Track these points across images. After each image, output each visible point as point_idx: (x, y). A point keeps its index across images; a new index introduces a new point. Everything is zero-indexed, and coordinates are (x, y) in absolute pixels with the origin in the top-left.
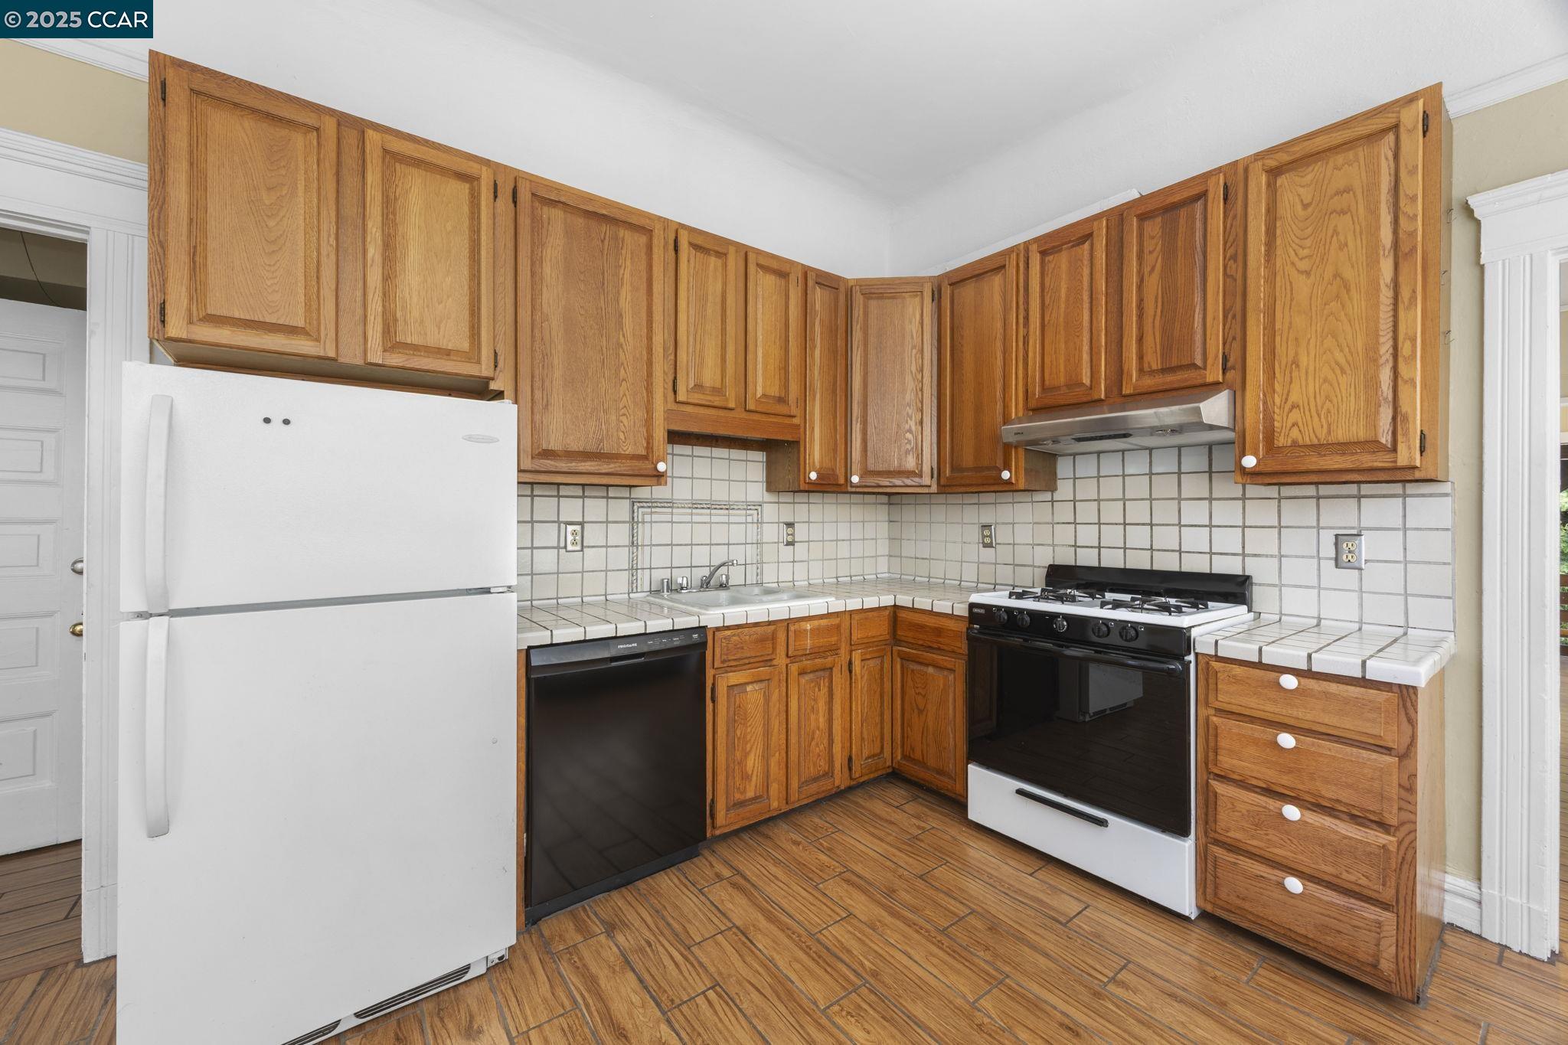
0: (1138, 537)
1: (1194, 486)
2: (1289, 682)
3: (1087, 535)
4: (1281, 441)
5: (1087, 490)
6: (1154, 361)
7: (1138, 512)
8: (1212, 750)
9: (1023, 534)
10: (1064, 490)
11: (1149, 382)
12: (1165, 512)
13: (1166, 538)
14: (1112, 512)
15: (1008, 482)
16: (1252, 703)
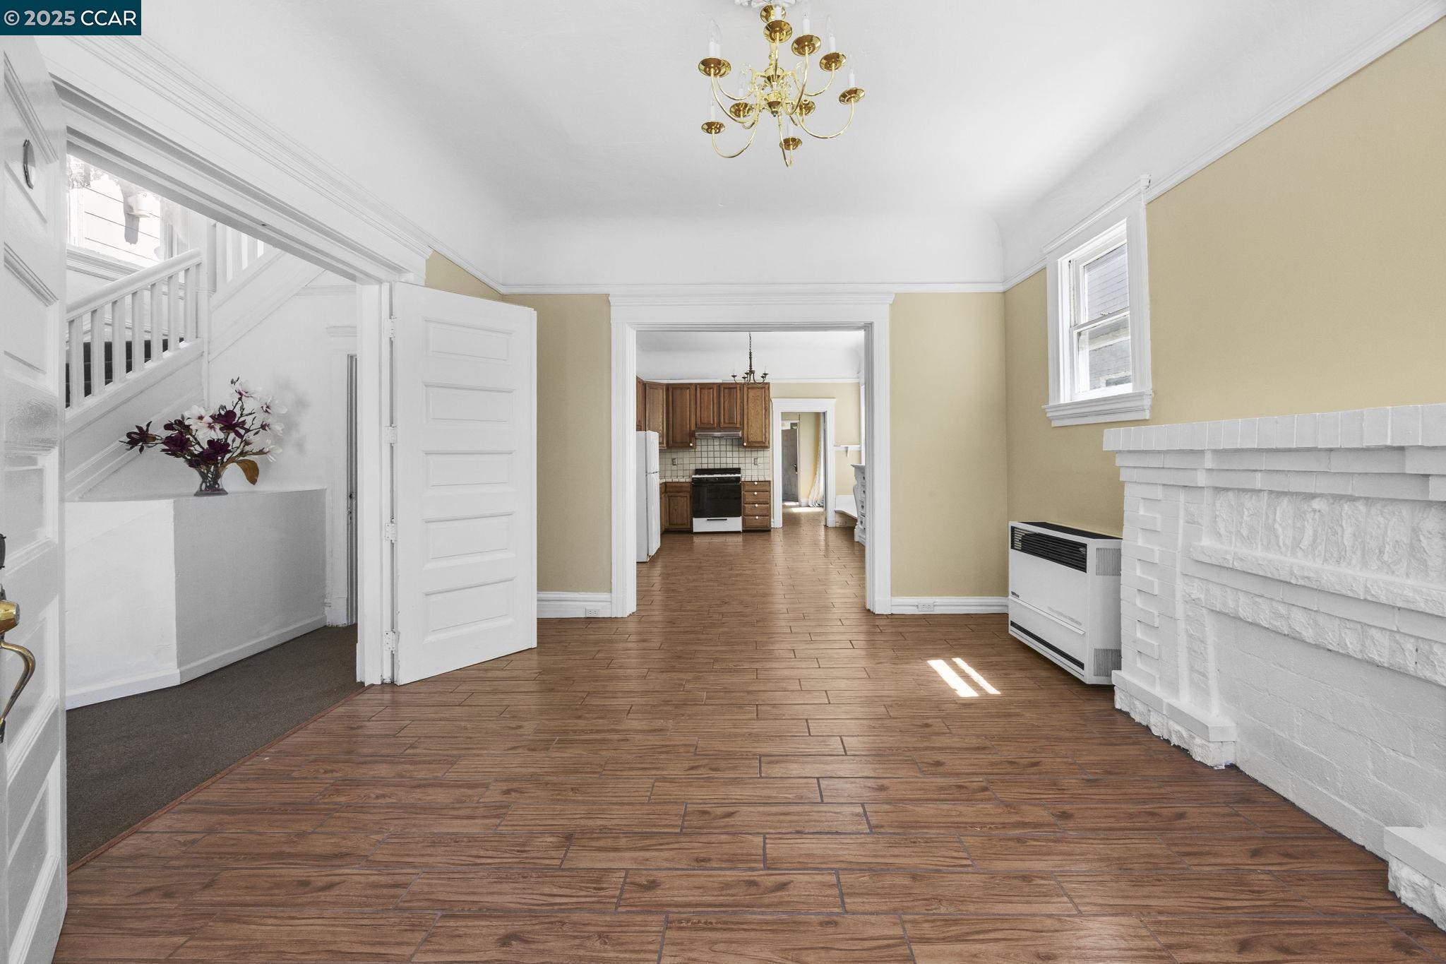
0: (717, 460)
1: (729, 448)
2: (756, 483)
3: (705, 460)
4: (750, 440)
5: (704, 448)
6: (727, 421)
7: (717, 454)
8: (744, 499)
9: (686, 461)
10: (698, 449)
11: (726, 425)
12: (723, 454)
13: (723, 460)
14: (711, 454)
15: (691, 447)
16: (751, 488)
